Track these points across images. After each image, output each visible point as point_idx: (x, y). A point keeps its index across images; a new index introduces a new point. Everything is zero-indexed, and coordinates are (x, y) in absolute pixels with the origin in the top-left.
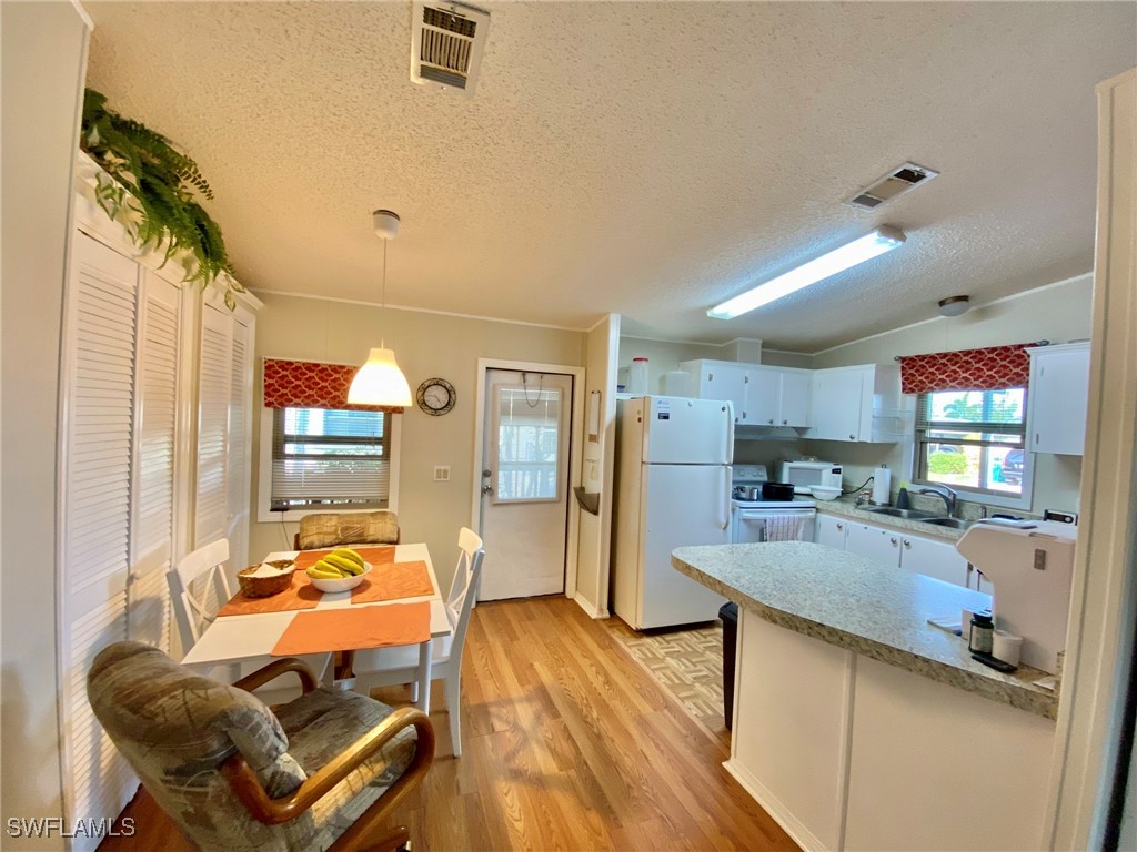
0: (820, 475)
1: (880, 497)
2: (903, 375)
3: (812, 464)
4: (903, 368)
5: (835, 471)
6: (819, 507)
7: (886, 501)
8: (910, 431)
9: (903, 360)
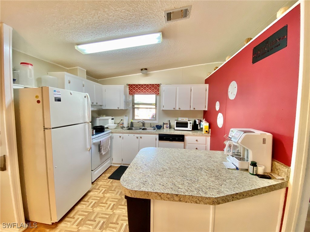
0: (108, 121)
1: (126, 125)
2: (129, 89)
3: (105, 118)
4: (129, 88)
5: (112, 119)
6: (112, 131)
7: (127, 126)
8: (131, 105)
9: (129, 85)
